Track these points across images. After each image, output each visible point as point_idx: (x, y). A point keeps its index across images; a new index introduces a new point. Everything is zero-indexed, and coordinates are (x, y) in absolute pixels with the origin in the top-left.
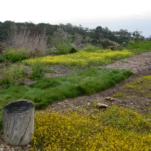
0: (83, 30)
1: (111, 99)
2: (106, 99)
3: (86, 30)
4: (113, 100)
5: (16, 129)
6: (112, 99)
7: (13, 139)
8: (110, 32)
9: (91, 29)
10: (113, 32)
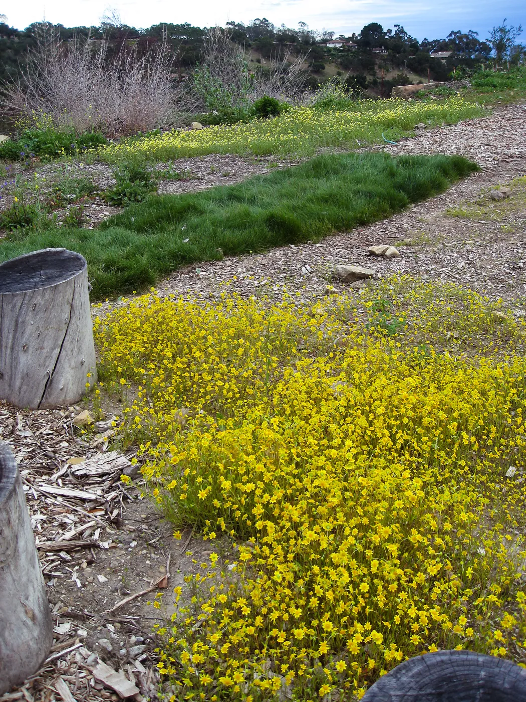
0: (314, 43)
1: (388, 253)
2: (372, 253)
3: (325, 41)
4: (394, 255)
5: (25, 349)
6: (392, 250)
7: (18, 383)
8: (414, 44)
9: (342, 38)
10: (425, 44)
